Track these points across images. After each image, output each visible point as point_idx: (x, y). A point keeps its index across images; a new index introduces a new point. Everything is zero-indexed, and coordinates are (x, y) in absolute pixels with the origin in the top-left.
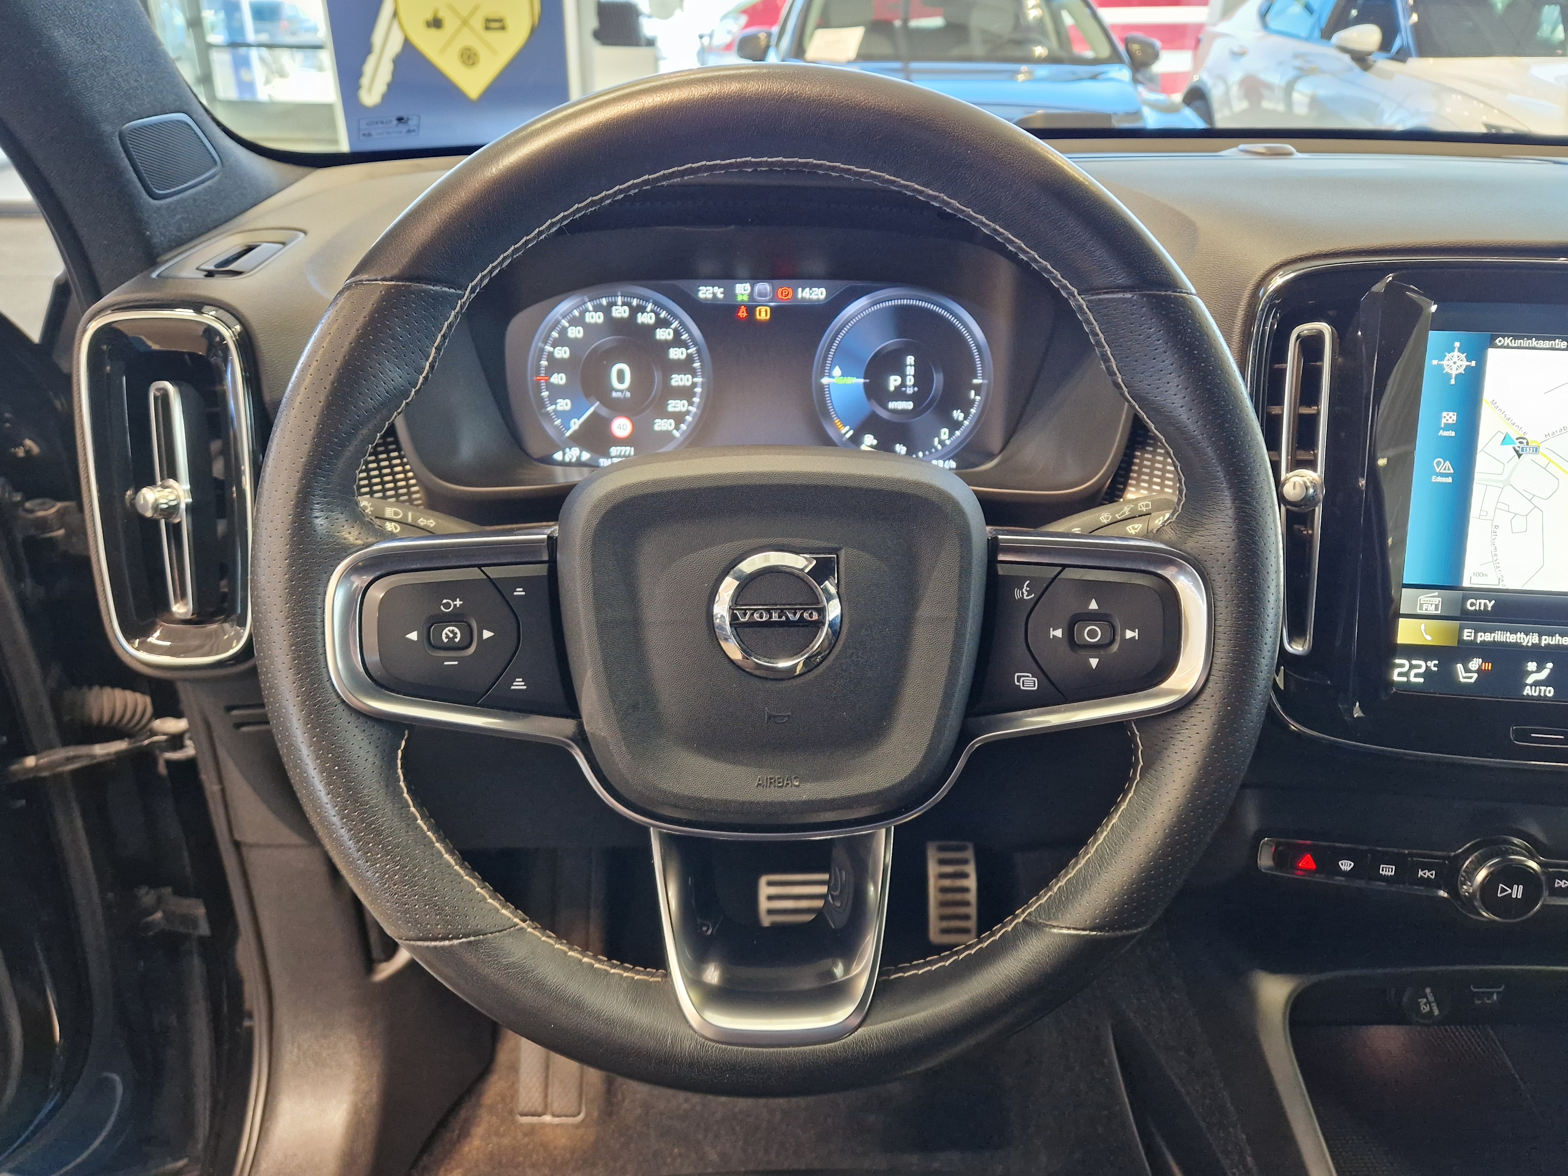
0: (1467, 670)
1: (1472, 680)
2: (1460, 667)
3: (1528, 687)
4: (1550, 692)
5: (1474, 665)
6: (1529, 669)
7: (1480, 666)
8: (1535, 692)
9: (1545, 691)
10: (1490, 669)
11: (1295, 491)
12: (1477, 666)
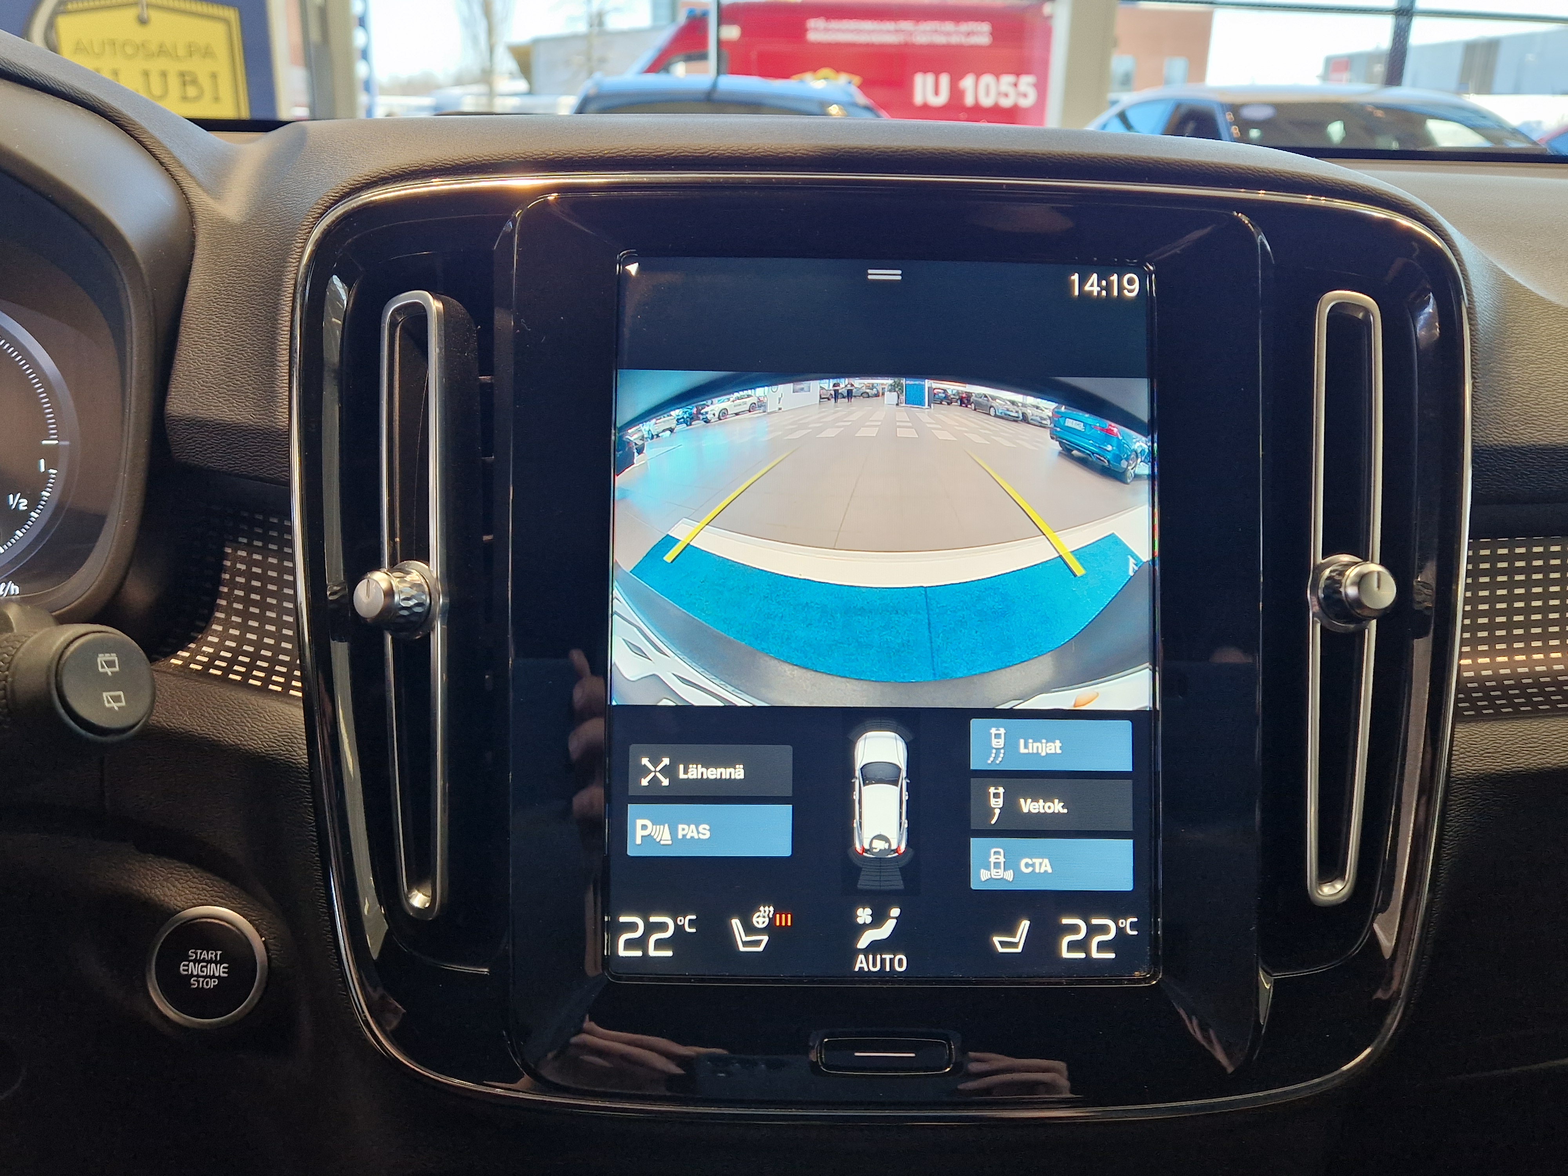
0: (749, 929)
1: (761, 949)
2: (736, 923)
3: (861, 957)
4: (900, 963)
5: (761, 920)
6: (860, 921)
7: (772, 920)
8: (874, 965)
9: (892, 960)
10: (789, 924)
11: (369, 600)
12: (767, 920)
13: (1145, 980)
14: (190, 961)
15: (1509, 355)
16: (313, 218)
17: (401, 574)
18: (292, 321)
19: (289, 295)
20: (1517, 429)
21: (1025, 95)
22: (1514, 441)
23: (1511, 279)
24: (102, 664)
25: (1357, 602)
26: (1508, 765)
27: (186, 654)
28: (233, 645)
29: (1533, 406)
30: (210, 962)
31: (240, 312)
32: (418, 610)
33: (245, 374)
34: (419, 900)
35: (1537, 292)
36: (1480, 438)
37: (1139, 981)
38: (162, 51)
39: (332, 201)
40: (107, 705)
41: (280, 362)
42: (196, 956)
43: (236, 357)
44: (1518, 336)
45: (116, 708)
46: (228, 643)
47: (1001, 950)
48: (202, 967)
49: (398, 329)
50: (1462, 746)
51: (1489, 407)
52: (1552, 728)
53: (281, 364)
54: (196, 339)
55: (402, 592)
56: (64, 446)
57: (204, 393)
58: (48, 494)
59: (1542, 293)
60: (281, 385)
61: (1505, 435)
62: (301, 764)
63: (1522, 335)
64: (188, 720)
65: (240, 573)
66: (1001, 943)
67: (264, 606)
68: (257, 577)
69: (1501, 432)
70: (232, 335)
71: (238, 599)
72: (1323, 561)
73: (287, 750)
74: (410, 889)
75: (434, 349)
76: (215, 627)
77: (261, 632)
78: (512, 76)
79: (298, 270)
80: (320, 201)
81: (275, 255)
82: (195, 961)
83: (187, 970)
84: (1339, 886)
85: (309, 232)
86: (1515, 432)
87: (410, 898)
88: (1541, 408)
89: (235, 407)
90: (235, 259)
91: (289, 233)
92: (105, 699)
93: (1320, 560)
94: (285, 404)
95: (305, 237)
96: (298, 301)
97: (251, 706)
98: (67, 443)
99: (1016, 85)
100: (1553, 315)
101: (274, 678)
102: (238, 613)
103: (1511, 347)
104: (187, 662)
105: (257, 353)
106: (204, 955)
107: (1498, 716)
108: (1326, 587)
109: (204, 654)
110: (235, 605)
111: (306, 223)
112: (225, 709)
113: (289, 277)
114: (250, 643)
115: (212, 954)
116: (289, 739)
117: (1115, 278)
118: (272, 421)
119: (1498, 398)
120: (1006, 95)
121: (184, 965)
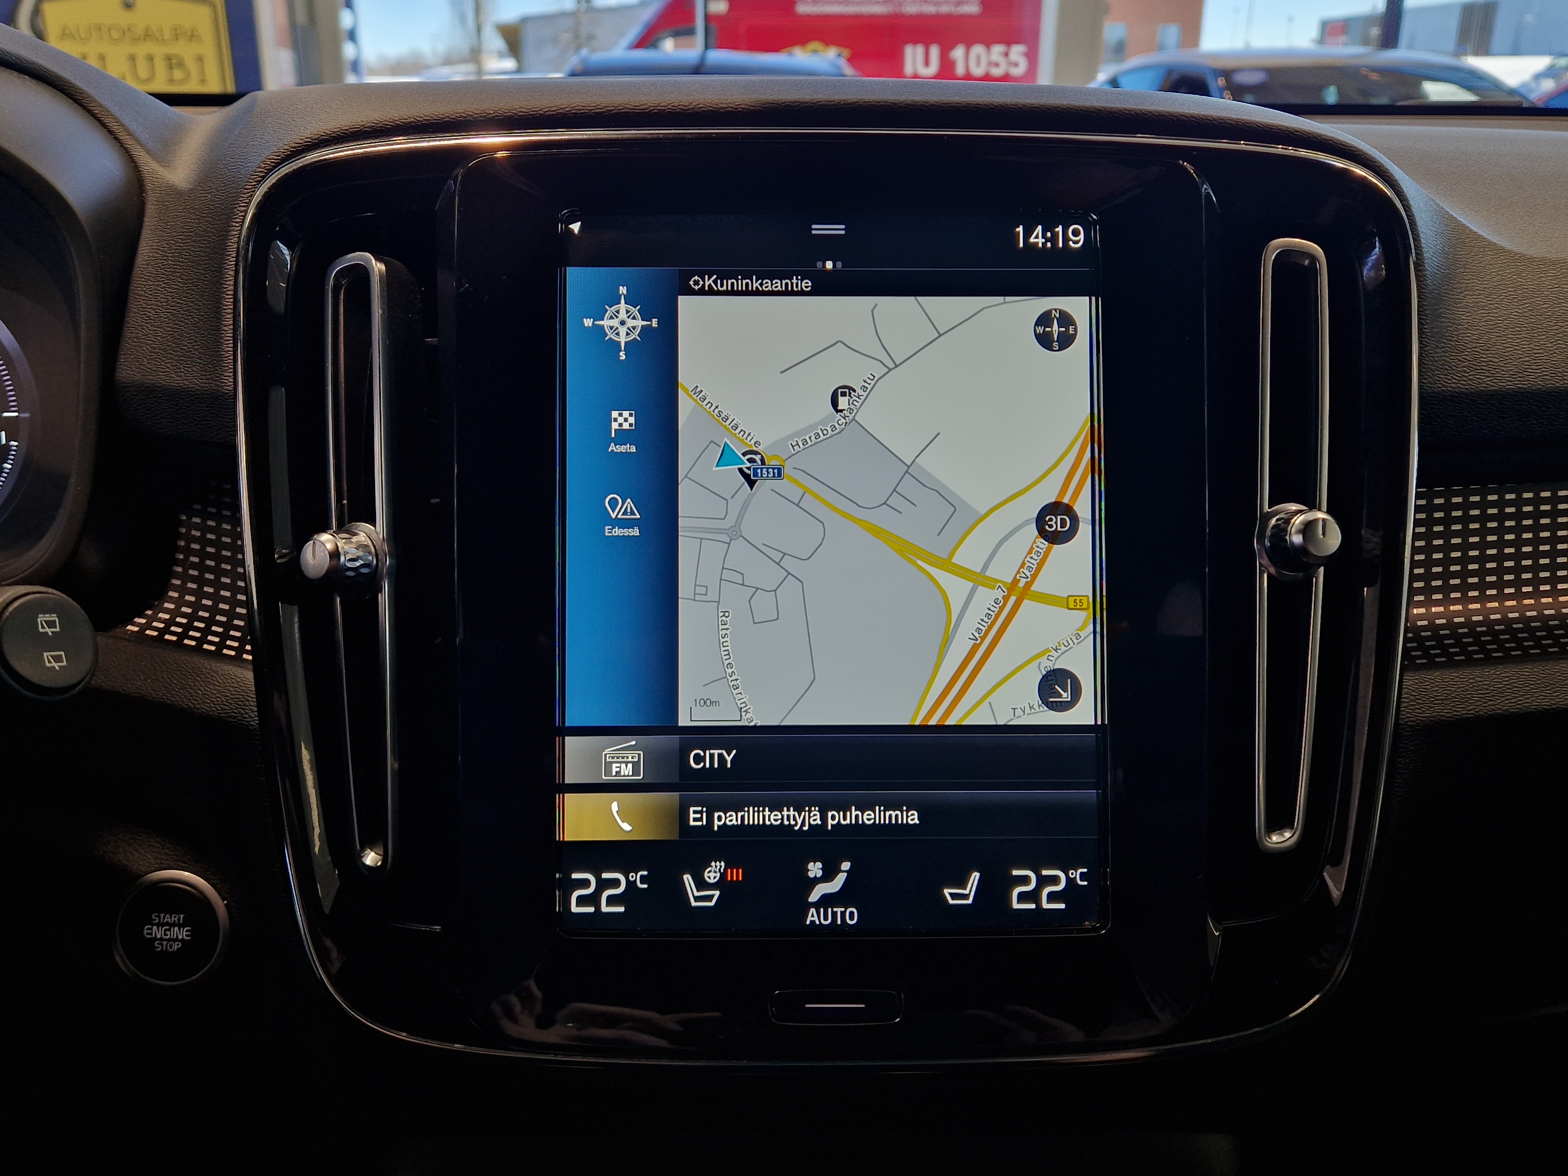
0: (701, 884)
1: (712, 904)
2: (687, 878)
3: (813, 910)
4: (851, 916)
5: (712, 875)
6: (811, 875)
7: (723, 875)
8: (826, 919)
9: (843, 914)
10: (740, 879)
11: (315, 561)
12: (718, 875)
13: (1094, 929)
14: (153, 925)
15: (1458, 301)
16: (256, 182)
17: (347, 536)
18: (236, 284)
19: (232, 259)
20: (1467, 375)
21: (1016, 65)
22: (1462, 386)
23: (1463, 225)
24: (42, 624)
25: (1302, 551)
26: (1458, 712)
27: (143, 621)
28: (189, 610)
29: (1482, 351)
30: (174, 925)
31: (186, 278)
32: (365, 571)
33: (192, 339)
34: (371, 858)
35: (1489, 238)
36: (1428, 385)
37: (1088, 931)
38: (148, 35)
39: (273, 164)
40: (48, 665)
41: (225, 326)
42: (160, 920)
43: (183, 322)
44: (1468, 282)
45: (57, 668)
46: (184, 609)
47: (951, 902)
48: (165, 930)
49: (342, 291)
50: (1412, 694)
51: (1437, 353)
52: (1503, 675)
53: (226, 328)
54: (144, 305)
55: (347, 553)
56: (24, 418)
57: (151, 359)
58: (10, 466)
59: (1494, 239)
60: (226, 350)
61: (1454, 381)
62: (252, 726)
63: (1472, 281)
64: (142, 685)
65: (195, 540)
66: (951, 894)
67: (218, 572)
68: (211, 543)
69: (1449, 377)
70: (179, 301)
71: (194, 566)
72: (1269, 510)
73: (240, 713)
74: (363, 849)
75: (377, 310)
76: (171, 594)
77: (216, 598)
78: (501, 55)
79: (240, 234)
80: (262, 165)
81: (220, 220)
82: (159, 925)
83: (151, 934)
84: (1287, 835)
85: (251, 196)
86: (1464, 378)
87: (363, 857)
88: (1491, 353)
89: (182, 372)
90: (182, 225)
91: (232, 197)
92: (46, 658)
93: (1266, 509)
94: (230, 368)
95: (247, 201)
96: (241, 264)
97: (204, 670)
98: (27, 415)
99: (1006, 54)
100: (1504, 261)
101: (229, 643)
102: (193, 579)
103: (1461, 293)
104: (143, 628)
105: (203, 318)
106: (167, 919)
107: (1451, 664)
108: (1272, 536)
109: (160, 620)
110: (191, 572)
111: (248, 187)
112: (179, 673)
113: (232, 241)
114: (206, 608)
115: (175, 917)
116: (241, 701)
117: (1059, 229)
118: (219, 385)
119: (1446, 344)
120: (997, 65)
121: (147, 929)
